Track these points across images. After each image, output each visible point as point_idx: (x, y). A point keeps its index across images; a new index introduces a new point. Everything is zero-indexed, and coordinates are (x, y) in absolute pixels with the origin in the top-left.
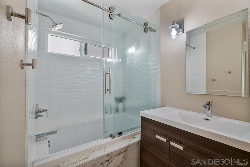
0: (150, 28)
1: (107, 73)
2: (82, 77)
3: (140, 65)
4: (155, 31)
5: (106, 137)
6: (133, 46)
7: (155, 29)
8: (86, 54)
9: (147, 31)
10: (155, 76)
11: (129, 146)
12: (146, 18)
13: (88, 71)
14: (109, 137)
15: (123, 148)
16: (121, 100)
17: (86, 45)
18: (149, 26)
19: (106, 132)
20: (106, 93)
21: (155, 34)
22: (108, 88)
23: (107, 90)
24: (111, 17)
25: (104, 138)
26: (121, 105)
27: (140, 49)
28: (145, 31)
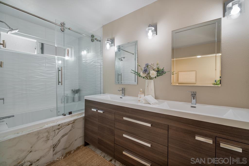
0: (95, 39)
1: (60, 70)
2: (39, 73)
3: (91, 64)
4: (100, 41)
5: (59, 116)
6: (85, 50)
7: (100, 40)
8: (42, 52)
9: (94, 41)
10: (100, 73)
11: (77, 119)
12: (92, 32)
13: (45, 67)
14: (61, 115)
15: (71, 121)
16: (76, 91)
17: (42, 44)
18: (95, 38)
19: (59, 112)
20: (59, 84)
21: (100, 44)
22: (60, 81)
23: (60, 82)
24: (63, 30)
25: (57, 116)
26: (77, 95)
27: (90, 53)
28: (92, 41)
